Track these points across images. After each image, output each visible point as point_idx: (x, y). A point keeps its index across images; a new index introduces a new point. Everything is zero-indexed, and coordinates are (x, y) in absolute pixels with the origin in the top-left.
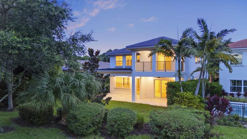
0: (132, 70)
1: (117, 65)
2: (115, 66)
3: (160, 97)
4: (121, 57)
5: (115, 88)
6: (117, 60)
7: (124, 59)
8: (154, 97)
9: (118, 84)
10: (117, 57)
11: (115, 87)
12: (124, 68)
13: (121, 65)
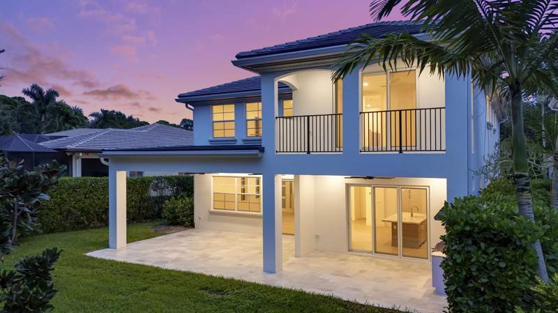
0: (262, 150)
1: (218, 134)
2: (211, 138)
3: (371, 248)
4: (231, 108)
5: (211, 213)
6: (216, 117)
7: (240, 114)
8: (349, 251)
9: (223, 198)
10: (216, 109)
11: (212, 209)
12: (240, 143)
13: (231, 134)
